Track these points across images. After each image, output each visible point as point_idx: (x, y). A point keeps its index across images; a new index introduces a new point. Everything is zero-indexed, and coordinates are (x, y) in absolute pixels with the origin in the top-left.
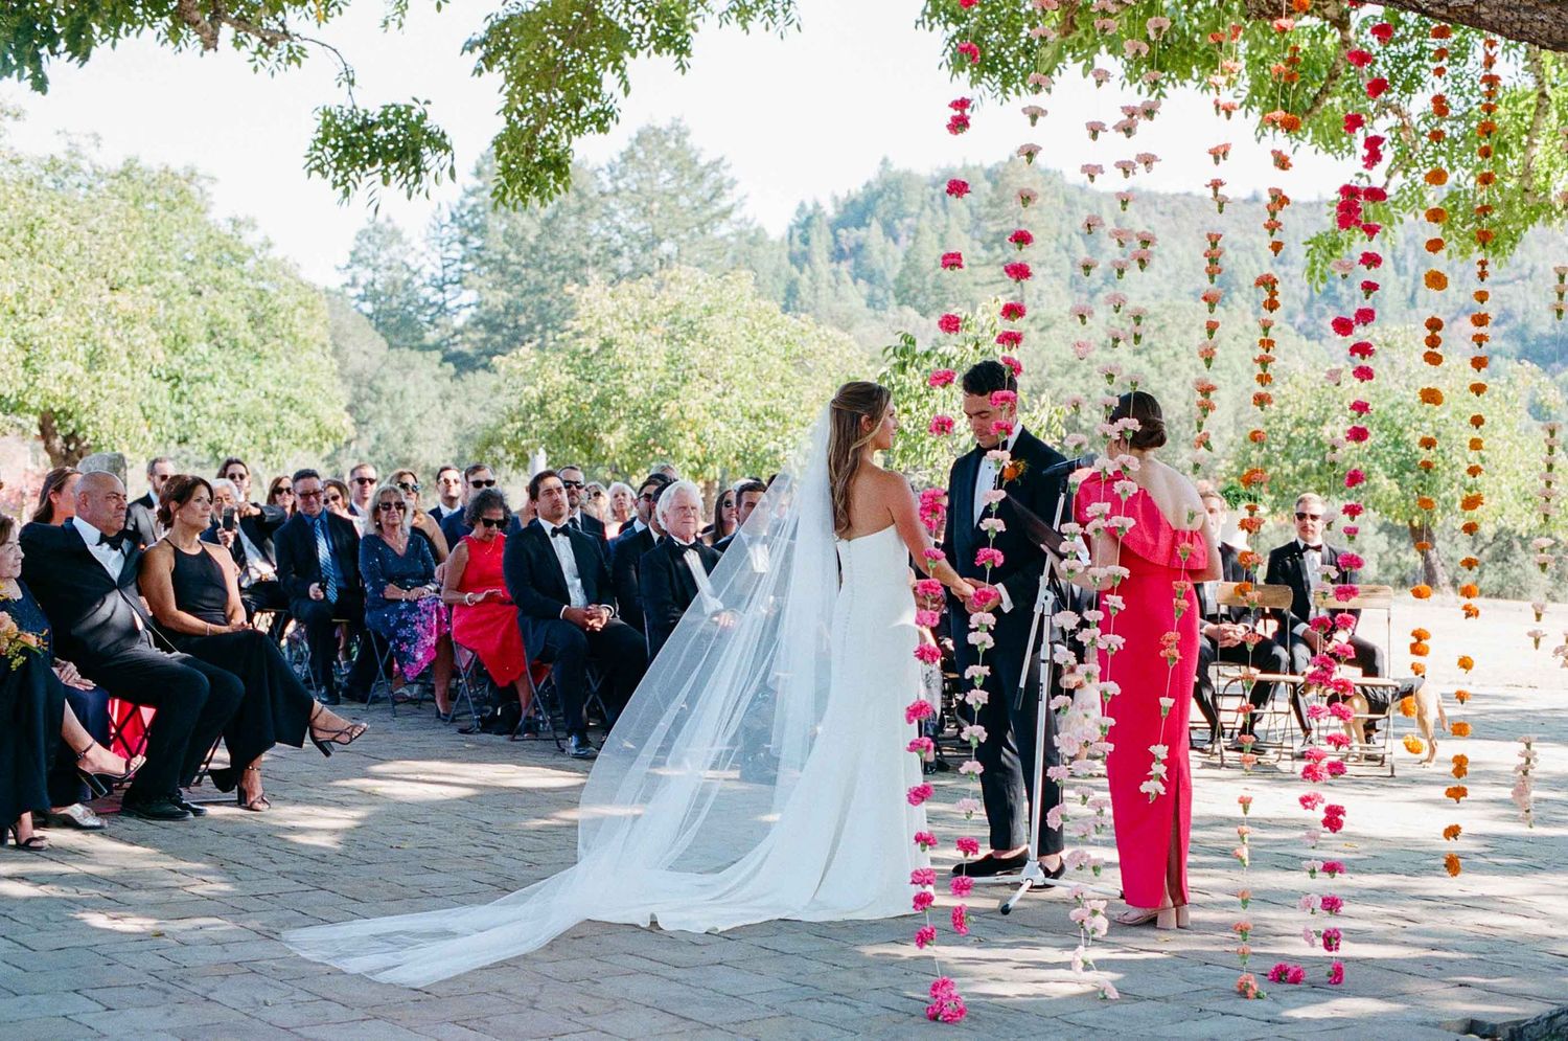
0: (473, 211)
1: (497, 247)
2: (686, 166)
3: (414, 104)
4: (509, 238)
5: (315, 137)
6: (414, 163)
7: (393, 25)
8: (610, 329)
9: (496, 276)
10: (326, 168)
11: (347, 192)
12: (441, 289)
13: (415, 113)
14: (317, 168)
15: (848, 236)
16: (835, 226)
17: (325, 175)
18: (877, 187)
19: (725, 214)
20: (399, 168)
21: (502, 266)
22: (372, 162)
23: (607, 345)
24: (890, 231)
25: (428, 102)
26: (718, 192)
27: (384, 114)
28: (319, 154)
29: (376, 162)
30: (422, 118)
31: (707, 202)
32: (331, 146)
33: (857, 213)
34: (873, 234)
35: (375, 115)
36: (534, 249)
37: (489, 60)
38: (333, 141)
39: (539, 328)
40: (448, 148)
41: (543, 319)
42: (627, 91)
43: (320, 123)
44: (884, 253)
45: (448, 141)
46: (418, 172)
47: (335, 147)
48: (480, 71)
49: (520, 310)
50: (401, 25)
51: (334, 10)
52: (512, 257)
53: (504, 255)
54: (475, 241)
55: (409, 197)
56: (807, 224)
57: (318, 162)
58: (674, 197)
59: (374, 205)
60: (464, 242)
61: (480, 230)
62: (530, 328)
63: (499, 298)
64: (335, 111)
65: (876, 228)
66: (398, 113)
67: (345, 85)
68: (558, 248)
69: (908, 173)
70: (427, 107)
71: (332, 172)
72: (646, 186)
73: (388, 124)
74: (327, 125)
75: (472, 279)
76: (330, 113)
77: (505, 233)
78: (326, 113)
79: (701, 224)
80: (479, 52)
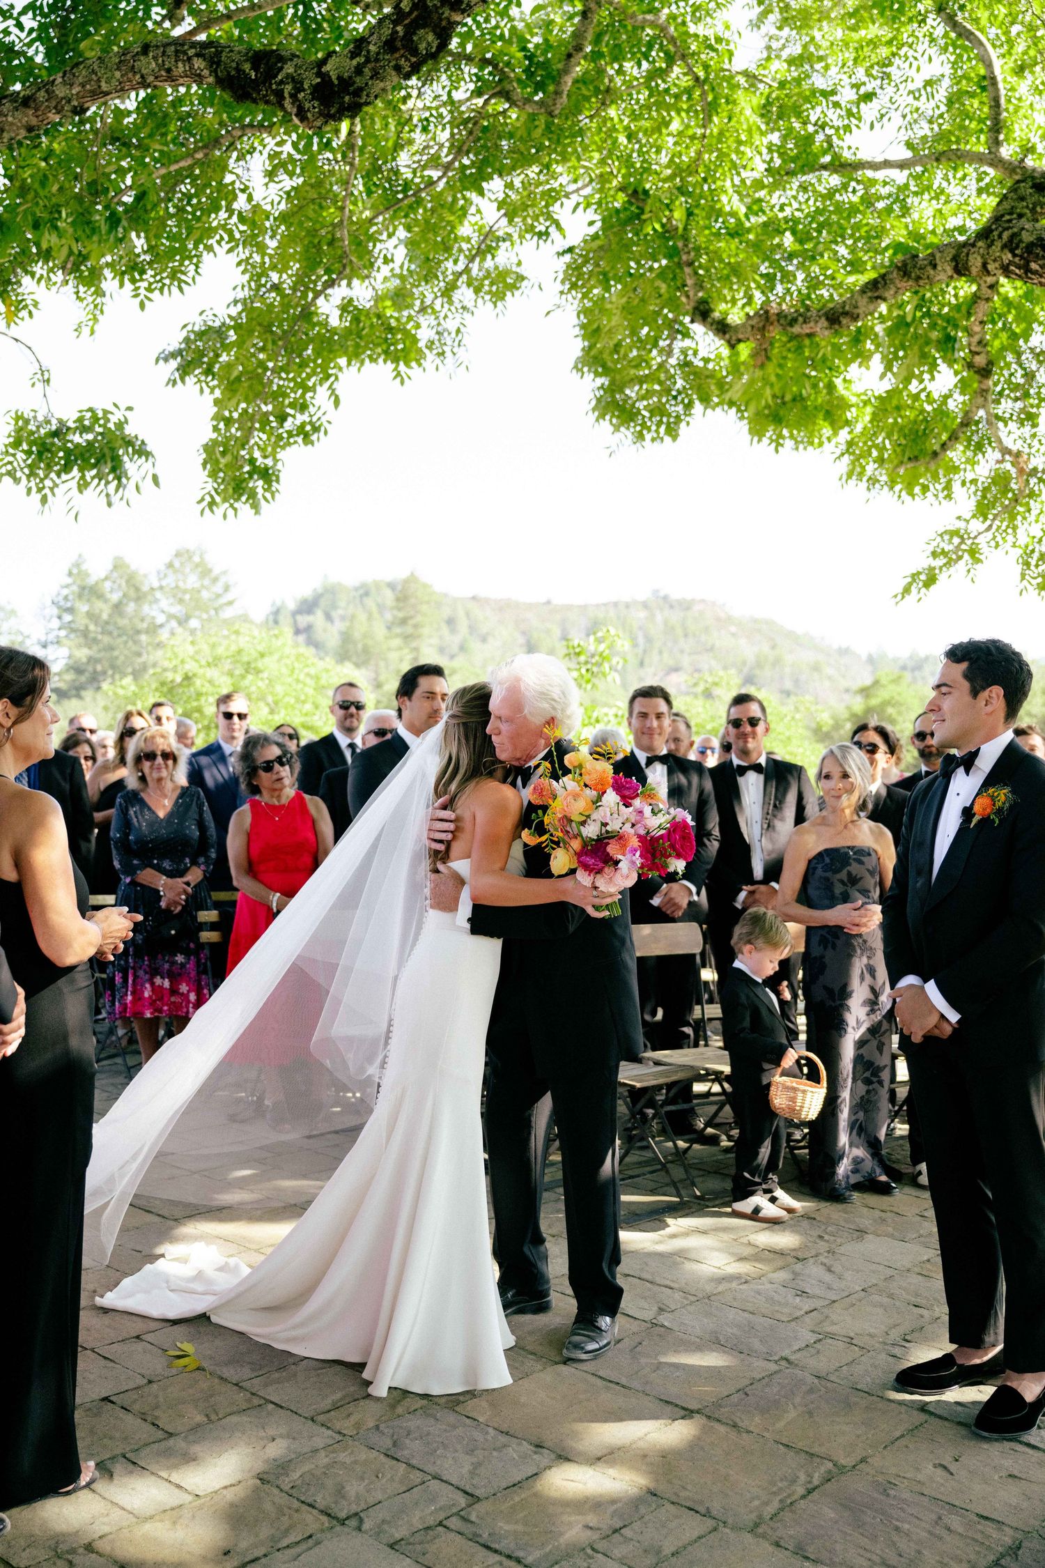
0: (66, 598)
1: (82, 621)
2: (205, 571)
3: (112, 409)
4: (90, 615)
5: (7, 441)
6: (113, 470)
7: (86, 331)
8: (191, 667)
9: (82, 640)
10: (19, 474)
11: (44, 500)
12: (45, 646)
13: (114, 419)
14: (9, 473)
15: (303, 620)
16: (295, 614)
17: (17, 481)
18: (320, 591)
19: (230, 603)
20: (98, 474)
21: (85, 633)
22: (67, 468)
23: (187, 678)
24: (328, 617)
25: (130, 409)
26: (227, 588)
27: (80, 420)
28: (11, 459)
29: (71, 469)
30: (120, 425)
31: (218, 596)
32: (23, 451)
33: (307, 607)
34: (318, 619)
35: (70, 418)
36: (107, 623)
37: (184, 370)
38: (25, 447)
39: (110, 672)
40: (148, 455)
41: (113, 667)
42: (337, 403)
43: (12, 427)
44: (325, 630)
45: (149, 449)
46: (119, 478)
47: (28, 453)
48: (175, 383)
49: (97, 661)
50: (92, 333)
51: (24, 313)
52: (92, 627)
53: (87, 627)
54: (67, 618)
55: (109, 504)
56: (277, 613)
57: (9, 467)
58: (199, 591)
59: (73, 513)
60: (60, 618)
61: (70, 610)
62: (104, 673)
63: (82, 654)
64: (28, 414)
65: (319, 614)
66: (95, 419)
67: (39, 385)
68: (122, 622)
69: (339, 584)
70: (128, 414)
71: (24, 478)
72: (181, 584)
73: (84, 429)
74: (19, 430)
75: (65, 641)
76: (22, 417)
77: (88, 613)
78: (18, 417)
79: (216, 610)
80: (174, 364)
